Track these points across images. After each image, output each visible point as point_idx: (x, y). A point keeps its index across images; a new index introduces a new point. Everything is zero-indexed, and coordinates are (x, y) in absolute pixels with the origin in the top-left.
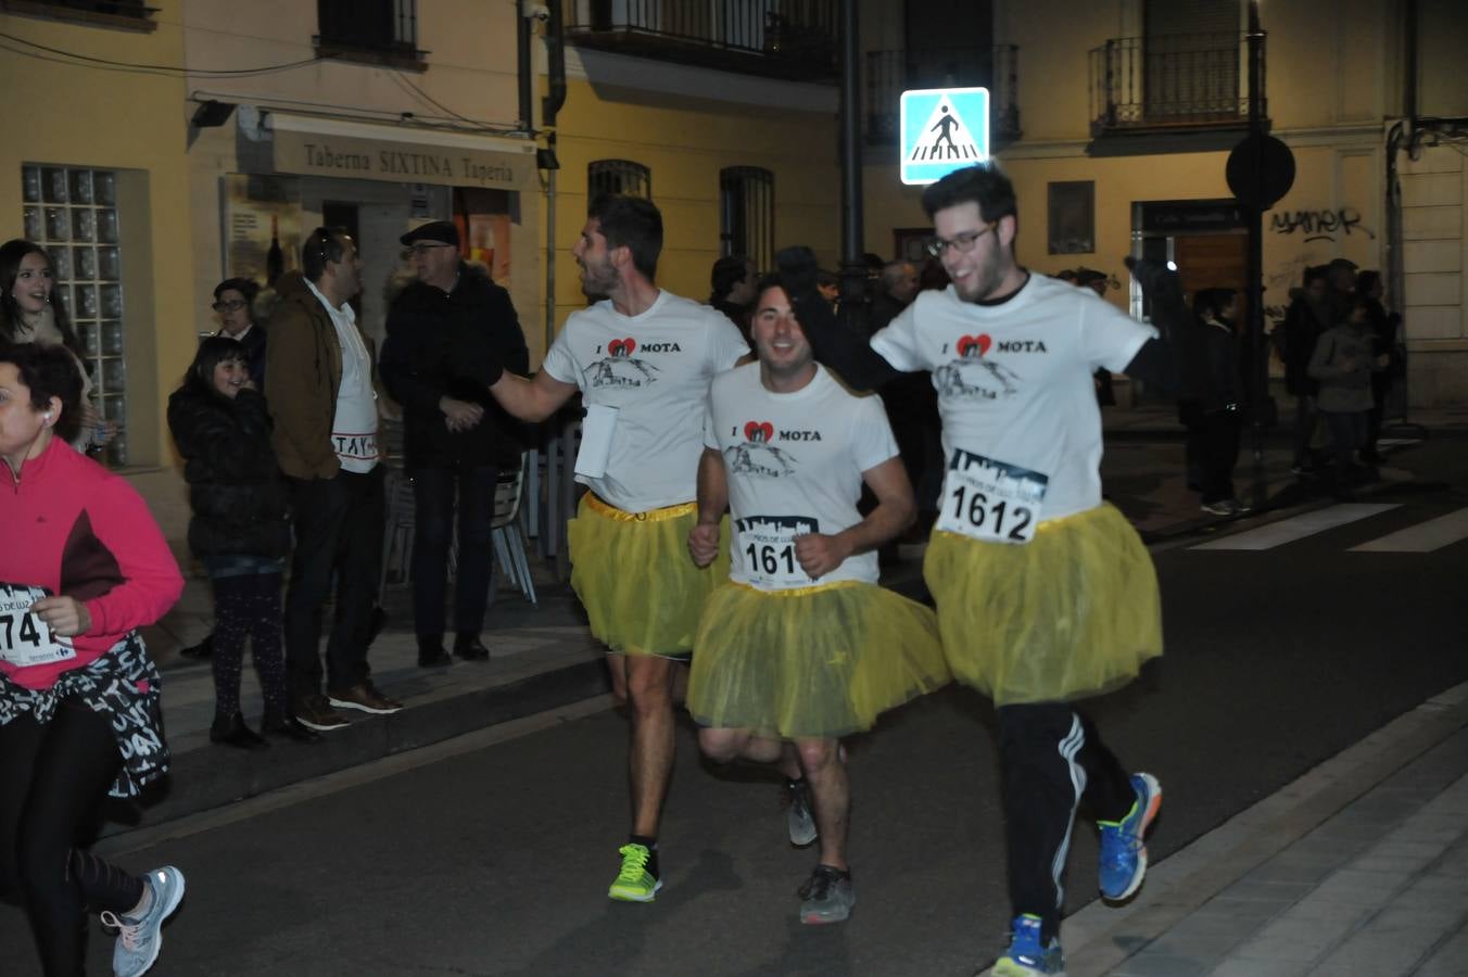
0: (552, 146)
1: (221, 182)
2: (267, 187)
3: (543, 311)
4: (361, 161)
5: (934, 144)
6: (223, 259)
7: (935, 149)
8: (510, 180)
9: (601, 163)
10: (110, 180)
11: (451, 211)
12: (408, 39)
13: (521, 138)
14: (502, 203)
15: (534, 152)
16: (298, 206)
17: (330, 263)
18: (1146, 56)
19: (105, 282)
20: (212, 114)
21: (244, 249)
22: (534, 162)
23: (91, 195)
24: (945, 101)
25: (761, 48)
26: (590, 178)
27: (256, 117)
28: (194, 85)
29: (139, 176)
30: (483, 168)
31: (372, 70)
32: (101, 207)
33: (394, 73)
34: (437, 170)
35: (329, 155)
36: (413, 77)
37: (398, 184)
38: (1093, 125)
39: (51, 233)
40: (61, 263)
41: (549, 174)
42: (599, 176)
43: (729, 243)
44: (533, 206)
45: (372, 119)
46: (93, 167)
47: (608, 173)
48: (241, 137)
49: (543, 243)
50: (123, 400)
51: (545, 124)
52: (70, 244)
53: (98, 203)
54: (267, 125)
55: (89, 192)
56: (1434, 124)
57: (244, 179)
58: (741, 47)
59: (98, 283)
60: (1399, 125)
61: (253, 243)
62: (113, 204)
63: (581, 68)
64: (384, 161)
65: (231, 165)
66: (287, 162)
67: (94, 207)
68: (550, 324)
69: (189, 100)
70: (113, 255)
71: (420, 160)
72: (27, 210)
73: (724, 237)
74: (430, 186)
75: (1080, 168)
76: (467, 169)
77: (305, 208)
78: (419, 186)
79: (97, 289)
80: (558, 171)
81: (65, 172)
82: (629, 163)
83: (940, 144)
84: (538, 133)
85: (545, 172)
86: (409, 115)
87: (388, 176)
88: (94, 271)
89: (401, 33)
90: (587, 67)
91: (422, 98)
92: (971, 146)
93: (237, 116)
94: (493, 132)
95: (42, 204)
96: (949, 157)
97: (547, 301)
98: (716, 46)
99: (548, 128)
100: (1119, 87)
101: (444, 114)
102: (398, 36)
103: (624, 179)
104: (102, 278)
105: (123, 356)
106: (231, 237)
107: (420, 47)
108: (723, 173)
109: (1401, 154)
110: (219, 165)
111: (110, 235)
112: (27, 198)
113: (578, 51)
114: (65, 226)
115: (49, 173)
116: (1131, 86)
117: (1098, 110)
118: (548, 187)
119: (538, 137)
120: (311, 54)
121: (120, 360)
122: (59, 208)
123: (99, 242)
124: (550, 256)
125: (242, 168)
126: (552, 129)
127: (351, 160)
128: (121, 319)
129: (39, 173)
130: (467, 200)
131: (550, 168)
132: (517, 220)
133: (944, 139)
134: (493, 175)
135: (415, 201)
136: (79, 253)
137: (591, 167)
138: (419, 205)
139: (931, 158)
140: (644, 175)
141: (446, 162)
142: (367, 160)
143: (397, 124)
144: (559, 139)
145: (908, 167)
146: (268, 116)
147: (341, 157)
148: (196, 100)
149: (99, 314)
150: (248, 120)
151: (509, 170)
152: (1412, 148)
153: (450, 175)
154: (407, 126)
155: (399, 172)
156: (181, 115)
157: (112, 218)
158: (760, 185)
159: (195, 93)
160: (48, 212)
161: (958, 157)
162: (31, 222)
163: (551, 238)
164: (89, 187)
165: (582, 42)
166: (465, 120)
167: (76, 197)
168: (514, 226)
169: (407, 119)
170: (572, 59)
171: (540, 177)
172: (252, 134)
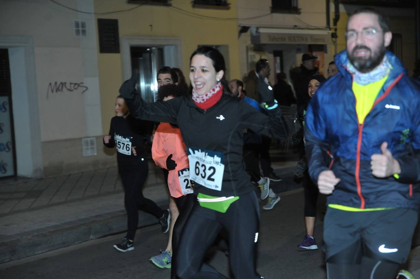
0: (336, 32)
1: (247, 47)
2: (258, 47)
4: (283, 39)
6: (247, 66)
8: (324, 41)
10: (219, 48)
12: (295, 5)
13: (327, 30)
14: (322, 48)
15: (330, 34)
16: (267, 52)
20: (244, 29)
21: (252, 63)
22: (330, 37)
27: (255, 30)
28: (240, 22)
29: (226, 47)
30: (316, 39)
31: (286, 15)
33: (292, 15)
34: (303, 40)
35: (275, 38)
36: (297, 16)
37: (293, 45)
44: (331, 48)
45: (286, 28)
46: (215, 45)
48: (252, 36)
51: (334, 26)
54: (258, 31)
57: (252, 46)
63: (344, 10)
64: (289, 39)
65: (249, 42)
66: (264, 40)
69: (238, 26)
71: (299, 38)
74: (302, 45)
76: (312, 39)
77: (270, 53)
78: (299, 45)
80: (338, 39)
84: (332, 28)
85: (334, 39)
86: (296, 26)
87: (291, 43)
89: (294, 4)
90: (346, 9)
91: (300, 21)
93: (250, 30)
94: (319, 29)
101: (306, 25)
102: (293, 5)
106: (250, 61)
107: (299, 7)
110: (246, 43)
113: (343, 5)
118: (335, 43)
120: (269, 12)
125: (252, 43)
126: (336, 27)
127: (280, 39)
130: (311, 48)
132: (326, 52)
134: (319, 41)
138: (299, 50)
141: (306, 38)
142: (285, 39)
143: (293, 28)
144: (338, 30)
147: (277, 38)
148: (240, 26)
150: (253, 30)
151: (324, 39)
153: (307, 41)
154: (295, 29)
155: (293, 41)
156: (236, 30)
159: (240, 24)
165: (344, 3)
166: (311, 26)
168: (325, 54)
169: (295, 27)
170: (342, 8)
171: (333, 41)
172: (254, 33)
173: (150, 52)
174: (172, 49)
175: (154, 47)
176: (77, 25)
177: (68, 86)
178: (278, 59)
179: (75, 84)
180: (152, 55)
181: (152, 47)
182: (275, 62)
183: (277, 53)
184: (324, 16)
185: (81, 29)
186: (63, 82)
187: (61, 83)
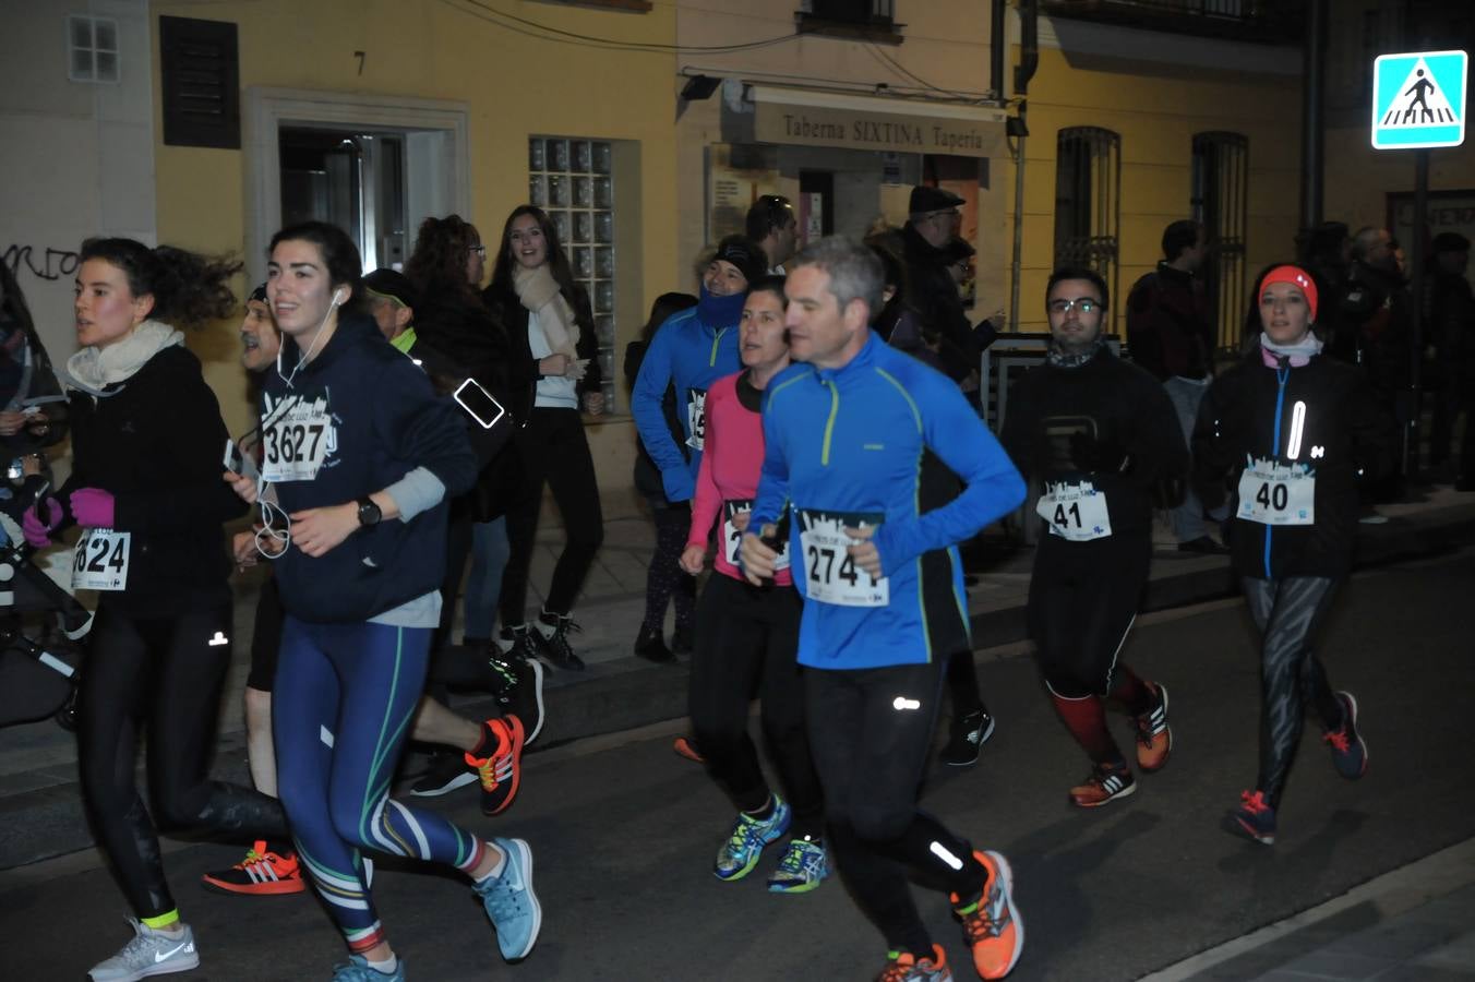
0: (1023, 114)
1: (707, 151)
2: (748, 156)
3: (1009, 275)
4: (835, 130)
5: (1408, 108)
6: (706, 224)
7: (1408, 113)
8: (979, 147)
9: (1071, 130)
10: (606, 150)
11: (921, 176)
12: (885, 13)
13: (992, 106)
14: (973, 169)
15: (1004, 120)
16: (777, 172)
17: (775, 228)
19: (599, 245)
20: (700, 87)
21: (726, 213)
22: (1003, 130)
23: (589, 164)
24: (1421, 65)
25: (1238, 12)
26: (1060, 146)
27: (740, 91)
28: (684, 61)
29: (634, 145)
30: (952, 136)
31: (849, 44)
32: (598, 175)
33: (871, 46)
34: (908, 139)
35: (807, 125)
36: (889, 49)
37: (872, 152)
39: (554, 200)
40: (560, 226)
41: (1019, 142)
42: (1069, 143)
43: (1201, 207)
44: (1002, 171)
45: (848, 90)
46: (591, 139)
47: (1078, 140)
48: (726, 109)
49: (1011, 209)
50: (612, 354)
51: (1016, 93)
52: (570, 210)
53: (595, 171)
54: (750, 98)
55: (586, 161)
57: (726, 148)
58: (1217, 13)
59: (593, 245)
61: (733, 209)
62: (607, 172)
63: (1054, 37)
64: (857, 130)
65: (717, 136)
66: (768, 132)
67: (591, 175)
68: (1016, 287)
69: (678, 75)
70: (607, 220)
71: (892, 130)
72: (533, 178)
73: (1194, 201)
74: (901, 154)
76: (937, 136)
77: (782, 175)
78: (892, 155)
79: (592, 252)
80: (1027, 138)
81: (567, 144)
82: (1099, 130)
83: (1414, 108)
84: (1008, 101)
85: (1014, 139)
86: (884, 86)
87: (862, 145)
88: (590, 235)
89: (878, 7)
90: (1060, 35)
91: (898, 70)
92: (1447, 110)
93: (723, 91)
94: (966, 101)
95: (545, 173)
96: (1423, 121)
97: (1013, 264)
98: (1192, 12)
99: (1019, 96)
101: (917, 84)
102: (876, 11)
103: (1094, 146)
104: (597, 241)
105: (614, 313)
106: (714, 203)
107: (897, 20)
108: (1195, 139)
110: (705, 135)
111: (605, 202)
112: (533, 167)
113: (1051, 21)
114: (565, 193)
115: (553, 144)
118: (1017, 154)
119: (1009, 105)
120: (793, 30)
121: (611, 317)
122: (560, 177)
123: (596, 206)
124: (1018, 221)
125: (725, 139)
126: (1023, 97)
127: (826, 130)
128: (613, 279)
129: (544, 145)
130: (935, 166)
131: (1019, 136)
132: (986, 185)
133: (1419, 103)
134: (963, 142)
135: (887, 169)
136: (577, 218)
137: (1061, 134)
138: (892, 174)
139: (1404, 122)
140: (1114, 141)
141: (918, 130)
142: (842, 129)
143: (873, 94)
144: (1029, 107)
145: (1380, 132)
146: (750, 92)
147: (817, 126)
148: (685, 75)
149: (593, 274)
151: (979, 138)
153: (920, 143)
154: (881, 96)
155: (872, 140)
156: (673, 87)
157: (607, 185)
158: (1234, 150)
159: (686, 68)
160: (551, 179)
161: (1432, 121)
162: (536, 190)
163: (1018, 204)
164: (587, 159)
165: (1055, 13)
166: (938, 90)
167: (576, 167)
168: (982, 191)
169: (881, 89)
170: (1045, 29)
171: (1010, 144)
172: (736, 106)
173: (354, 152)
174: (436, 142)
175: (368, 134)
176: (82, 34)
177: (39, 264)
178: (816, 200)
179: (68, 254)
180: (360, 160)
181: (361, 134)
182: (806, 208)
183: (816, 181)
184: (985, 56)
185: (94, 50)
186: (21, 244)
187: (14, 247)
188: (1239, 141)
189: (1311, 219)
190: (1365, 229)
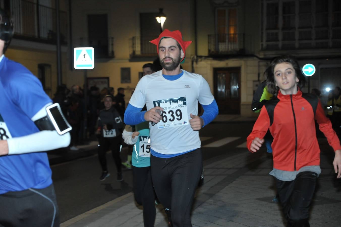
18: (141, 40)
25: (47, 38)
38: (131, 55)
56: (201, 57)
60: (194, 57)
75: (127, 64)
98: (36, 37)
100: (135, 47)
108: (38, 65)
109: (195, 63)
116: (138, 47)
117: (131, 52)
152: (197, 61)
158: (48, 68)
188: (49, 66)
189: (60, 84)
190: (74, 86)
